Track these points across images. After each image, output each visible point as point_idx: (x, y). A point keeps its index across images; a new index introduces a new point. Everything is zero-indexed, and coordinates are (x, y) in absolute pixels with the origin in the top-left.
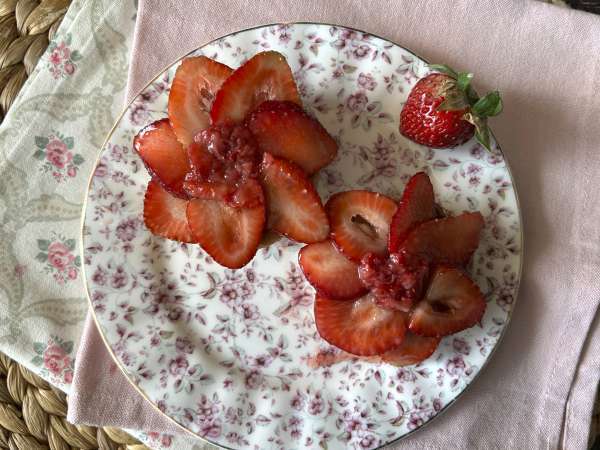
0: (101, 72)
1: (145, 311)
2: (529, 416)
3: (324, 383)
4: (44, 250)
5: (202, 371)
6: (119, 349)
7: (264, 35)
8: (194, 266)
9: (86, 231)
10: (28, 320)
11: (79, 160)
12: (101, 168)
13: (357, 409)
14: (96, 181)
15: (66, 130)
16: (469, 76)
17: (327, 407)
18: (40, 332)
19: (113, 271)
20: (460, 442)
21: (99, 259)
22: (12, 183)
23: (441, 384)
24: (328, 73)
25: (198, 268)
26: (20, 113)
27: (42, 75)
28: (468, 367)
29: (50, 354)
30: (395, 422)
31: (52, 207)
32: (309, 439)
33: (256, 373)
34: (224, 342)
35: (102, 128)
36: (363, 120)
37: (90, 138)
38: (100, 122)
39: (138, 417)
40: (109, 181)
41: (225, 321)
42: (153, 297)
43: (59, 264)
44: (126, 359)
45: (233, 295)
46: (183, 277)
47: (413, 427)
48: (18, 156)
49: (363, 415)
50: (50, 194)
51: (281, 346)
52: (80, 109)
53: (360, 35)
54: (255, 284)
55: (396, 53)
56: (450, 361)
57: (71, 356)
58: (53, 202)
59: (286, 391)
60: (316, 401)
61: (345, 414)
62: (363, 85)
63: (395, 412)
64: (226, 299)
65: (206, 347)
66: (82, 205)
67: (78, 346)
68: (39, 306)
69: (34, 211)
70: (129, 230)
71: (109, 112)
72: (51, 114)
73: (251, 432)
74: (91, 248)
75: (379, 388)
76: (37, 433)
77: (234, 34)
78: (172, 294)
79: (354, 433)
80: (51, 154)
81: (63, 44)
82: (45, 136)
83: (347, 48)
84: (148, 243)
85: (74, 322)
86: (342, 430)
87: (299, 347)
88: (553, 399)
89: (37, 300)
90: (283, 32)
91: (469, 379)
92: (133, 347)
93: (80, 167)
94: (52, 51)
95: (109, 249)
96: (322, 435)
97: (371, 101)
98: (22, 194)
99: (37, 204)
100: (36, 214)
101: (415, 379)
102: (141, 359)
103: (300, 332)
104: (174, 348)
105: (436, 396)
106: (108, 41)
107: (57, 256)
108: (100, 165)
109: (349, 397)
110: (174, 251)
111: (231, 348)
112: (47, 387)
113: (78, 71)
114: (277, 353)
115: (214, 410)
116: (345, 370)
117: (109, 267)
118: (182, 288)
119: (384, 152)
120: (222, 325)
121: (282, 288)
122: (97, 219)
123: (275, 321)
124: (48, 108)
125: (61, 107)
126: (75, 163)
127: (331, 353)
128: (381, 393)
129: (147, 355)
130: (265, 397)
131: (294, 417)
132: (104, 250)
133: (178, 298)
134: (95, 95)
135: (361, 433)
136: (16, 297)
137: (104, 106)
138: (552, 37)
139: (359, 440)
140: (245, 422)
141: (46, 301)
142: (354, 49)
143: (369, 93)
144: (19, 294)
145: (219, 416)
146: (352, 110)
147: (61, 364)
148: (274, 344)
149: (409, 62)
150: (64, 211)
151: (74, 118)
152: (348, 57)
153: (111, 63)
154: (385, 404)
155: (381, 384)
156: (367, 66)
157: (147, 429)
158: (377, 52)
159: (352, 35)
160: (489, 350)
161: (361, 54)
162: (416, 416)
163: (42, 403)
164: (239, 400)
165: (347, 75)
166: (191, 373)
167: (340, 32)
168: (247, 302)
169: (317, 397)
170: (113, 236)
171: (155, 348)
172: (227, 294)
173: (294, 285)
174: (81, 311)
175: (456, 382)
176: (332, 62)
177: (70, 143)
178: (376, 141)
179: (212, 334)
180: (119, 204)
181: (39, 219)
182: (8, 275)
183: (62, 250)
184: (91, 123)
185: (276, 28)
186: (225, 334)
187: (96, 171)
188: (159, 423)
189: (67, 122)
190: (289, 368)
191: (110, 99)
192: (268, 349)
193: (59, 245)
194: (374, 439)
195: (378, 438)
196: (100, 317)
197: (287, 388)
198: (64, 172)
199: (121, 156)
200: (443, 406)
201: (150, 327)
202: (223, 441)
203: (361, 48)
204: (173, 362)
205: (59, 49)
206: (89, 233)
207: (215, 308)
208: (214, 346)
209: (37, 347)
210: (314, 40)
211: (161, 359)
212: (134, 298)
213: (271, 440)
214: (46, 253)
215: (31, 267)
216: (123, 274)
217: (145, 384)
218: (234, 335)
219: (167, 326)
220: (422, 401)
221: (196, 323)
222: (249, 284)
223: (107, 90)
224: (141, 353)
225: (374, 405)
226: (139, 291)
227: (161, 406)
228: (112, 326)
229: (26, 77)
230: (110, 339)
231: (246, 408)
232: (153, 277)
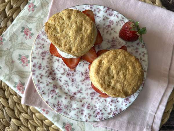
0: (41, 11)
1: (46, 76)
2: (145, 117)
3: (91, 101)
4: (21, 57)
5: (59, 94)
6: (37, 86)
7: (86, 7)
8: (60, 66)
9: (33, 53)
10: (14, 75)
11: (32, 34)
12: (39, 37)
13: (99, 109)
14: (37, 40)
15: (30, 26)
16: (139, 22)
17: (91, 107)
18: (17, 79)
19: (39, 65)
20: (126, 121)
21: (35, 61)
22: (14, 38)
23: (122, 105)
24: (102, 18)
25: (61, 67)
26: (19, 20)
27: (25, 11)
28: (130, 101)
29: (19, 85)
30: (109, 114)
31: (24, 46)
32: (85, 116)
33: (73, 96)
34: (66, 87)
35: (39, 26)
36: (109, 32)
37: (36, 29)
38: (39, 25)
39: (41, 105)
40: (40, 40)
41: (66, 82)
42: (49, 73)
43: (23, 62)
44: (39, 88)
45: (70, 75)
46: (57, 69)
47: (114, 115)
48: (17, 31)
49: (101, 111)
50: (23, 42)
51: (81, 90)
52: (35, 21)
53: (111, 10)
54: (76, 73)
55: (120, 16)
56: (125, 99)
57: (24, 87)
58: (24, 45)
59: (81, 102)
60: (89, 106)
61: (96, 110)
62: (110, 23)
63: (109, 111)
64: (67, 76)
65: (61, 88)
66: (32, 46)
67: (26, 84)
68: (17, 72)
69: (19, 46)
70: (44, 54)
72: (27, 21)
73: (70, 112)
74: (33, 58)
75: (106, 104)
76: (12, 107)
77: (78, 6)
78: (53, 73)
79: (98, 115)
80: (25, 32)
82: (24, 27)
83: (107, 13)
84: (49, 58)
85: (26, 78)
86: (95, 114)
87: (86, 91)
88: (152, 113)
89: (17, 70)
90: (91, 6)
91: (130, 104)
92: (41, 85)
93: (32, 36)
94: (29, 4)
95: (38, 59)
96: (89, 115)
97: (112, 27)
98: (16, 42)
99: (20, 45)
100: (19, 47)
101: (115, 103)
102: (43, 89)
103: (86, 87)
104: (52, 87)
105: (121, 108)
106: (44, 4)
107: (23, 59)
108: (38, 36)
109: (97, 105)
110: (55, 61)
111: (68, 89)
112: (16, 94)
113: (35, 10)
114: (79, 92)
115: (61, 105)
116: (97, 98)
117: (38, 63)
118: (56, 71)
119: (114, 41)
120: (66, 83)
121: (83, 75)
122: (36, 50)
123: (80, 83)
124: (26, 19)
125: (29, 19)
126: (32, 35)
127: (94, 93)
128: (106, 105)
129: (45, 88)
130: (75, 103)
131: (82, 109)
132: (37, 58)
133: (55, 74)
134: (39, 17)
135: (100, 115)
136: (11, 69)
137: (41, 21)
138: (161, 16)
139: (99, 117)
140: (69, 109)
141: (19, 71)
142: (109, 13)
144: (12, 68)
145: (62, 107)
146: (107, 29)
147: (21, 88)
148: (79, 89)
149: (123, 18)
150: (27, 47)
151: (32, 23)
152: (107, 15)
153: (44, 9)
154: (107, 109)
155: (106, 103)
156: (112, 18)
157: (42, 108)
158: (115, 15)
159: (109, 10)
160: (136, 97)
161: (111, 15)
162: (115, 113)
163: (14, 99)
164: (68, 103)
165: (106, 20)
166: (56, 94)
167: (106, 8)
168: (73, 77)
169: (89, 105)
170: (40, 55)
171: (47, 86)
172: (68, 74)
173: (86, 74)
174: (28, 75)
175: (126, 105)
176: (103, 16)
177: (31, 29)
178: (112, 38)
179: (63, 85)
180: (42, 47)
181: (20, 49)
182: (10, 63)
184: (37, 25)
185: (89, 5)
186: (66, 85)
187: (37, 37)
188: (46, 107)
189: (31, 24)
190: (82, 96)
191: (43, 19)
192: (77, 90)
193: (24, 57)
194: (103, 118)
195: (104, 117)
196: (33, 76)
197: (81, 101)
198: (28, 37)
199: (44, 34)
200: (122, 111)
201: (46, 81)
202: (62, 114)
203: (111, 13)
204: (51, 91)
205: (31, 4)
206: (33, 54)
207: (64, 78)
208: (63, 88)
209: (15, 83)
210: (99, 10)
211: (49, 89)
212: (43, 73)
213: (75, 115)
214: (21, 58)
215: (16, 62)
216: (41, 66)
217: (43, 96)
218: (69, 86)
219: (51, 81)
220: (117, 109)
221: (59, 81)
222: (74, 72)
223: (42, 17)
224: (43, 87)
225: (104, 108)
226: (45, 71)
227: (47, 102)
228: (36, 79)
229: (21, 11)
230: (35, 83)
231: (69, 105)
232: (49, 67)
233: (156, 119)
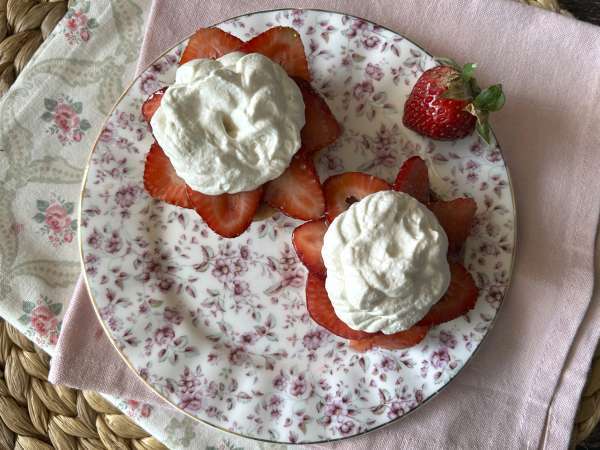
0: (116, 41)
1: (137, 278)
2: (510, 418)
3: (309, 366)
4: (43, 210)
5: (187, 343)
6: (106, 313)
7: (278, 19)
8: (189, 239)
9: (86, 193)
10: (19, 278)
11: (85, 125)
12: (107, 134)
13: (338, 394)
14: (100, 145)
15: (76, 95)
16: (474, 66)
17: (309, 389)
18: (30, 292)
19: (109, 236)
20: (440, 437)
21: (97, 222)
22: (18, 142)
23: (425, 376)
24: (337, 60)
25: (193, 240)
26: (32, 75)
27: (57, 40)
28: (452, 361)
29: (38, 314)
30: (376, 410)
31: (54, 170)
32: (288, 420)
33: (242, 349)
34: (212, 316)
35: (111, 96)
36: (368, 109)
37: (98, 104)
38: (110, 90)
39: (120, 384)
40: (113, 146)
41: (214, 295)
42: (146, 266)
43: (56, 227)
44: (113, 324)
45: (225, 271)
46: (177, 249)
47: (393, 416)
48: (26, 116)
49: (345, 401)
50: (53, 156)
51: (269, 325)
52: (91, 76)
53: (371, 26)
54: (248, 262)
55: (405, 46)
56: (435, 354)
57: (58, 318)
58: (55, 164)
59: (269, 371)
60: (298, 382)
61: (327, 398)
62: (371, 74)
63: (376, 400)
64: (218, 273)
65: (194, 319)
66: (82, 170)
67: (66, 309)
68: (31, 266)
69: (36, 171)
70: (128, 197)
71: (120, 81)
72: (63, 78)
73: (231, 408)
74: (89, 211)
75: (364, 375)
76: (17, 395)
77: (249, 15)
78: (165, 264)
79: (334, 418)
80: (58, 117)
81: (81, 11)
82: (55, 99)
83: (357, 37)
84: (145, 211)
85: (65, 285)
86: (322, 414)
87: (287, 327)
88: (536, 402)
89: (31, 259)
90: (296, 16)
91: (453, 373)
92: (121, 312)
93: (86, 132)
94: (70, 17)
95: (107, 213)
96: (302, 417)
97: (376, 91)
98: (26, 154)
99: (40, 165)
100: (38, 175)
101: (398, 369)
102: (127, 326)
103: (288, 312)
104: (162, 317)
105: (419, 387)
106: (125, 12)
107: (55, 218)
108: (106, 130)
109: (332, 381)
110: (171, 222)
111: (219, 323)
112: (31, 348)
113: (93, 39)
114: (264, 332)
115: (196, 382)
116: (330, 354)
117: (105, 230)
118: (176, 259)
119: (386, 142)
120: (211, 299)
121: (274, 268)
122: (97, 183)
123: (265, 300)
124: (60, 72)
125: (73, 72)
126: (82, 128)
127: (319, 335)
128: (364, 380)
129: (134, 322)
130: (248, 375)
131: (275, 396)
132: (102, 213)
133: (171, 268)
134: (107, 63)
135: (341, 418)
136: (10, 254)
137: (115, 74)
138: (558, 45)
139: (339, 425)
140: (226, 397)
141: (39, 261)
142: (364, 39)
143: (375, 83)
144: (13, 251)
145: (201, 389)
146: (358, 99)
147: (48, 325)
148: (262, 323)
149: (416, 56)
150: (66, 174)
151: (84, 84)
152: (358, 46)
153: (126, 34)
154: (367, 391)
155: (365, 371)
156: (375, 57)
157: (128, 397)
158: (386, 44)
159: (363, 26)
160: (475, 345)
161: (371, 45)
162: (397, 406)
163: (25, 365)
164: (221, 374)
165: (355, 64)
166: (176, 344)
167: (352, 22)
168: (239, 279)
169: (300, 378)
170: (112, 201)
171: (143, 316)
172: (220, 269)
173: (286, 266)
174: (73, 275)
175: (440, 374)
176: (341, 50)
177: (79, 108)
178: (379, 131)
179: (201, 308)
180: (121, 170)
181: (41, 180)
182: (4, 232)
183: (60, 213)
184: (101, 91)
185: (290, 12)
186: (214, 308)
187: (101, 135)
188: (140, 391)
189: (77, 87)
190: (275, 348)
191: (121, 69)
192: (256, 327)
193: (57, 207)
194: (353, 426)
195: (357, 424)
196: (90, 279)
197: (271, 367)
198: (70, 136)
199: (127, 123)
200: (425, 398)
201: (140, 294)
202: (202, 415)
203: (371, 38)
204: (159, 331)
205: (76, 15)
206: (89, 196)
207: (207, 281)
208: (202, 320)
209: (26, 306)
210: (325, 28)
211: (148, 327)
212: (127, 264)
213: (250, 418)
214: (44, 213)
215: (27, 227)
216: (118, 240)
217: (129, 349)
218: (223, 310)
219: (157, 295)
220: (404, 391)
221: (186, 295)
222: (242, 260)
223: (120, 60)
224: (129, 319)
225: (356, 392)
226: (132, 258)
227: (144, 374)
228: (102, 290)
229: (42, 41)
230: (98, 303)
231: (227, 383)
232: (147, 245)
233: (554, 423)
